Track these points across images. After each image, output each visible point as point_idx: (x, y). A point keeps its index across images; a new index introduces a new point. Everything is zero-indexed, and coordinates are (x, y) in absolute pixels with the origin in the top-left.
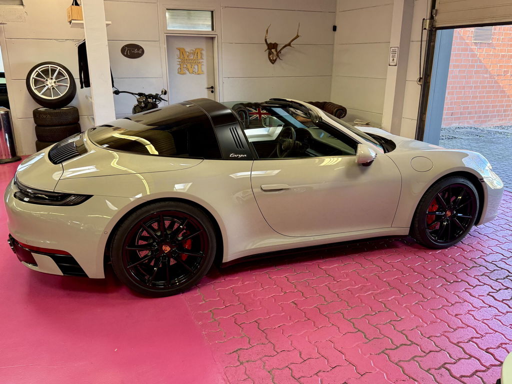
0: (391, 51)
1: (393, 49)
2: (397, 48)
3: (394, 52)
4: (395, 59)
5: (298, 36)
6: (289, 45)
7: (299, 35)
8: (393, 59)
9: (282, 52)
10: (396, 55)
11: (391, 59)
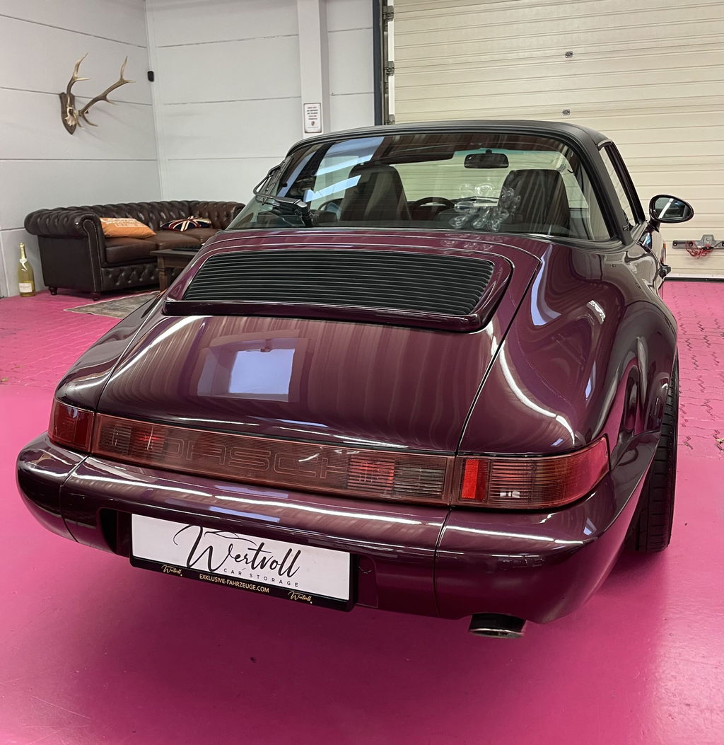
0: (306, 109)
1: (310, 106)
2: (318, 106)
3: (314, 111)
4: (318, 122)
5: (122, 82)
6: (103, 98)
7: (125, 78)
8: (313, 123)
9: (89, 110)
10: (318, 116)
11: (308, 122)
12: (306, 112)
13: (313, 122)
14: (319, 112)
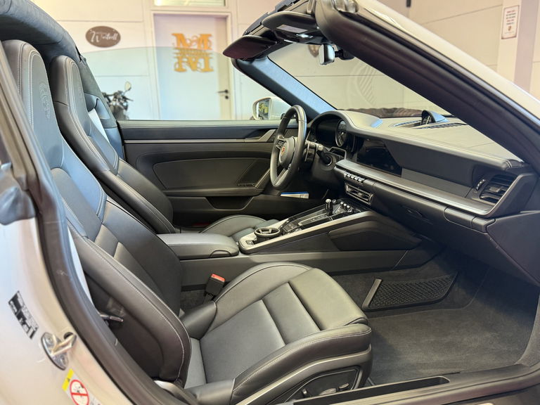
0: (506, 13)
1: (510, 9)
2: (516, 8)
3: (512, 14)
4: (514, 26)
10: (515, 19)
11: (506, 27)
12: (505, 17)
13: (510, 27)
14: (516, 15)
